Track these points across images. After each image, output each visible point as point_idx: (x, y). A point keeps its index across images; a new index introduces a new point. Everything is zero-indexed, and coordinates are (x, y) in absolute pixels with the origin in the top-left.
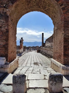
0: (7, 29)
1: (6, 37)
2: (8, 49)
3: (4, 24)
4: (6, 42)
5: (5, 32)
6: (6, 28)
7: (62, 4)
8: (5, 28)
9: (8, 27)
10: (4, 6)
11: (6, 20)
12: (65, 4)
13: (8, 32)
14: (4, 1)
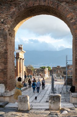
0: (5, 50)
1: (5, 59)
2: (7, 74)
3: (2, 43)
4: (5, 65)
5: (3, 54)
6: (5, 48)
7: (72, 18)
8: (3, 49)
9: (6, 47)
10: (1, 22)
11: (4, 39)
12: (76, 18)
13: (7, 52)
14: (2, 16)
